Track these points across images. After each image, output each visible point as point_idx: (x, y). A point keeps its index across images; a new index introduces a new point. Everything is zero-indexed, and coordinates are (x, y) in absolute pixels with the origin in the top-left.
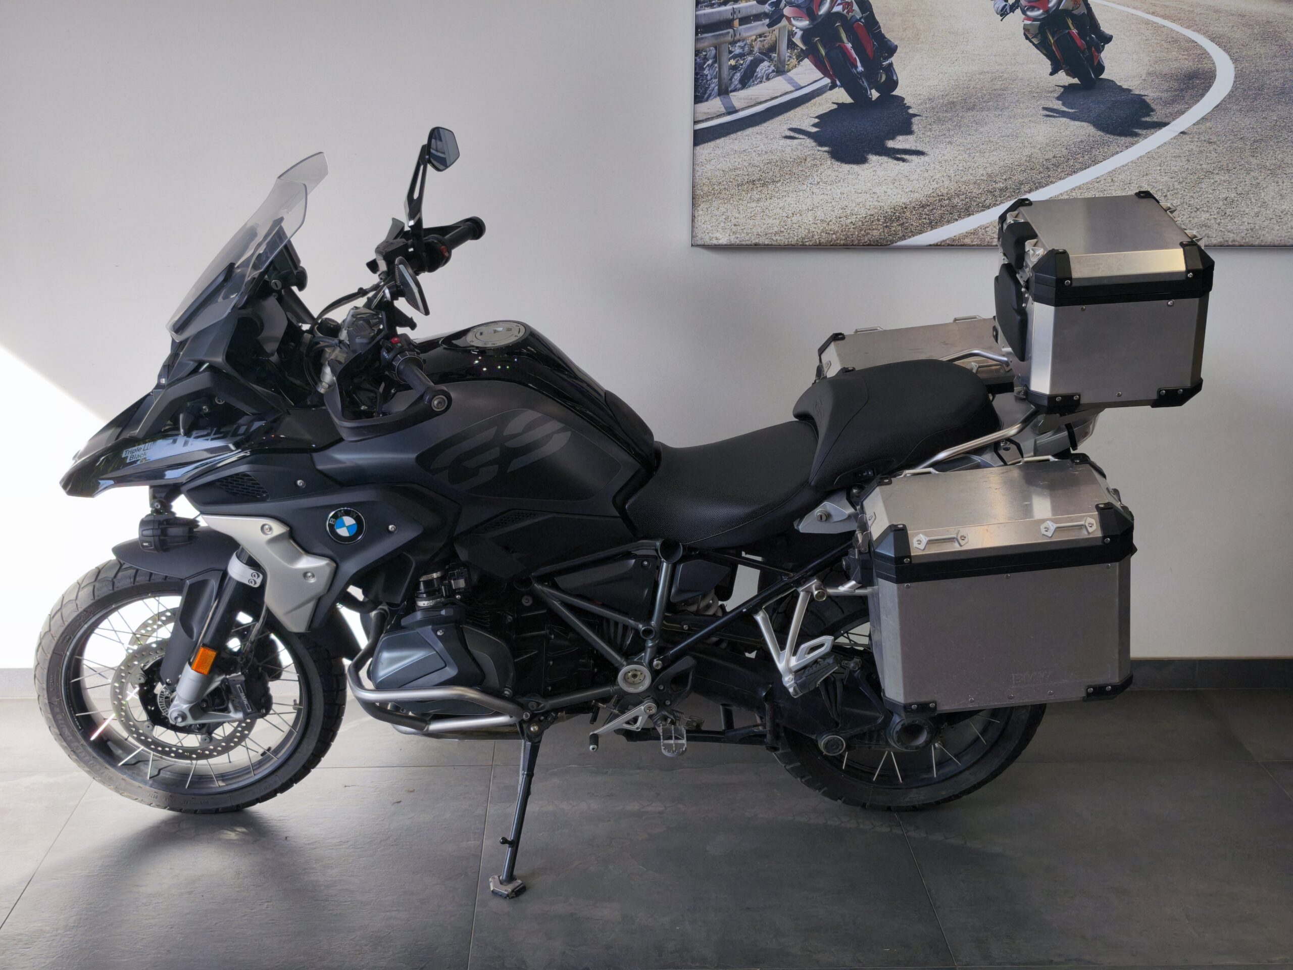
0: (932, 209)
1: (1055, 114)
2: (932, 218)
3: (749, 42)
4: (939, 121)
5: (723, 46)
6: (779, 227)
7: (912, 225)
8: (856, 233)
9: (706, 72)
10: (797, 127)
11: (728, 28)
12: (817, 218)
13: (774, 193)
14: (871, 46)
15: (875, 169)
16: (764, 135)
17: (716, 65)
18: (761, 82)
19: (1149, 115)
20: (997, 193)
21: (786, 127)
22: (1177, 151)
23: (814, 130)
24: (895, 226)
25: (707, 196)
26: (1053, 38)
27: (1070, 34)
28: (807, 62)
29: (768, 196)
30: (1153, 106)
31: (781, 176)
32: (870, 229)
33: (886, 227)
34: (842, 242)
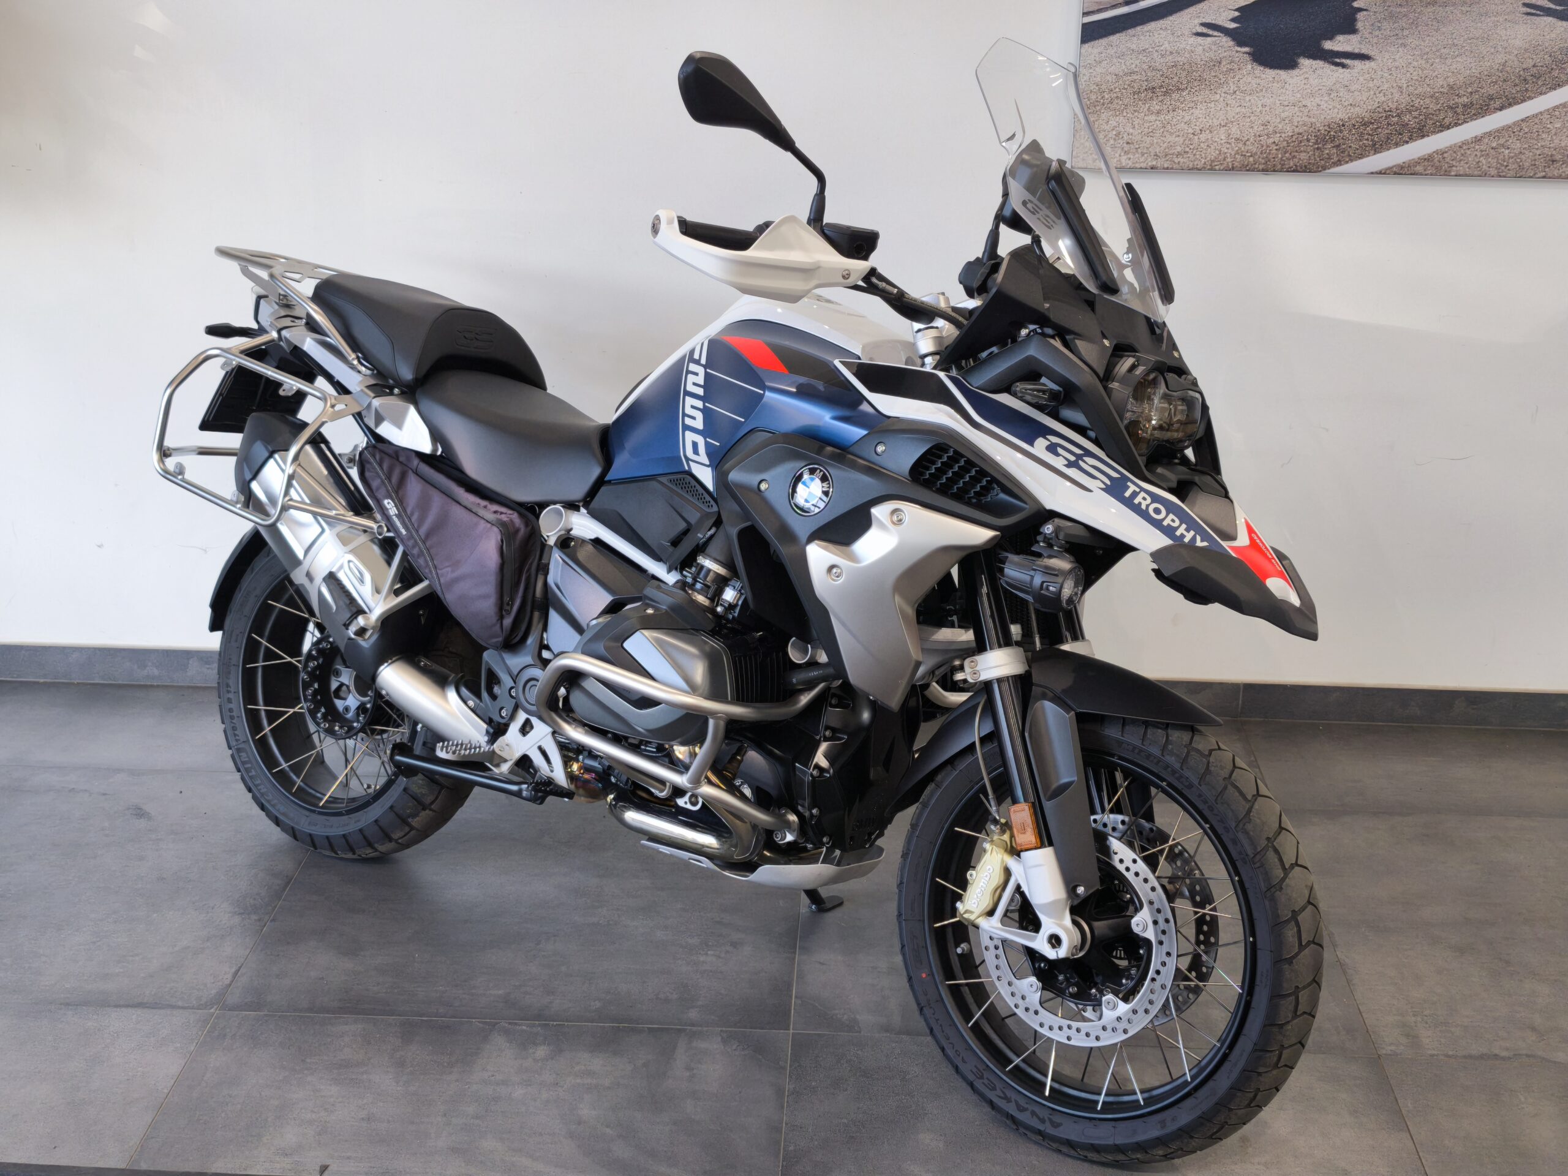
0: (1377, 128)
1: (1538, 12)
2: (1375, 139)
4: (1392, 16)
6: (1183, 146)
7: (1350, 147)
8: (1280, 156)
10: (1210, 21)
12: (1231, 136)
13: (1179, 104)
15: (1307, 76)
16: (1169, 32)
20: (1459, 110)
21: (1197, 21)
23: (1233, 25)
24: (1329, 149)
25: (1095, 106)
29: (1170, 107)
31: (1188, 82)
32: (1297, 151)
33: (1318, 149)
34: (1261, 167)
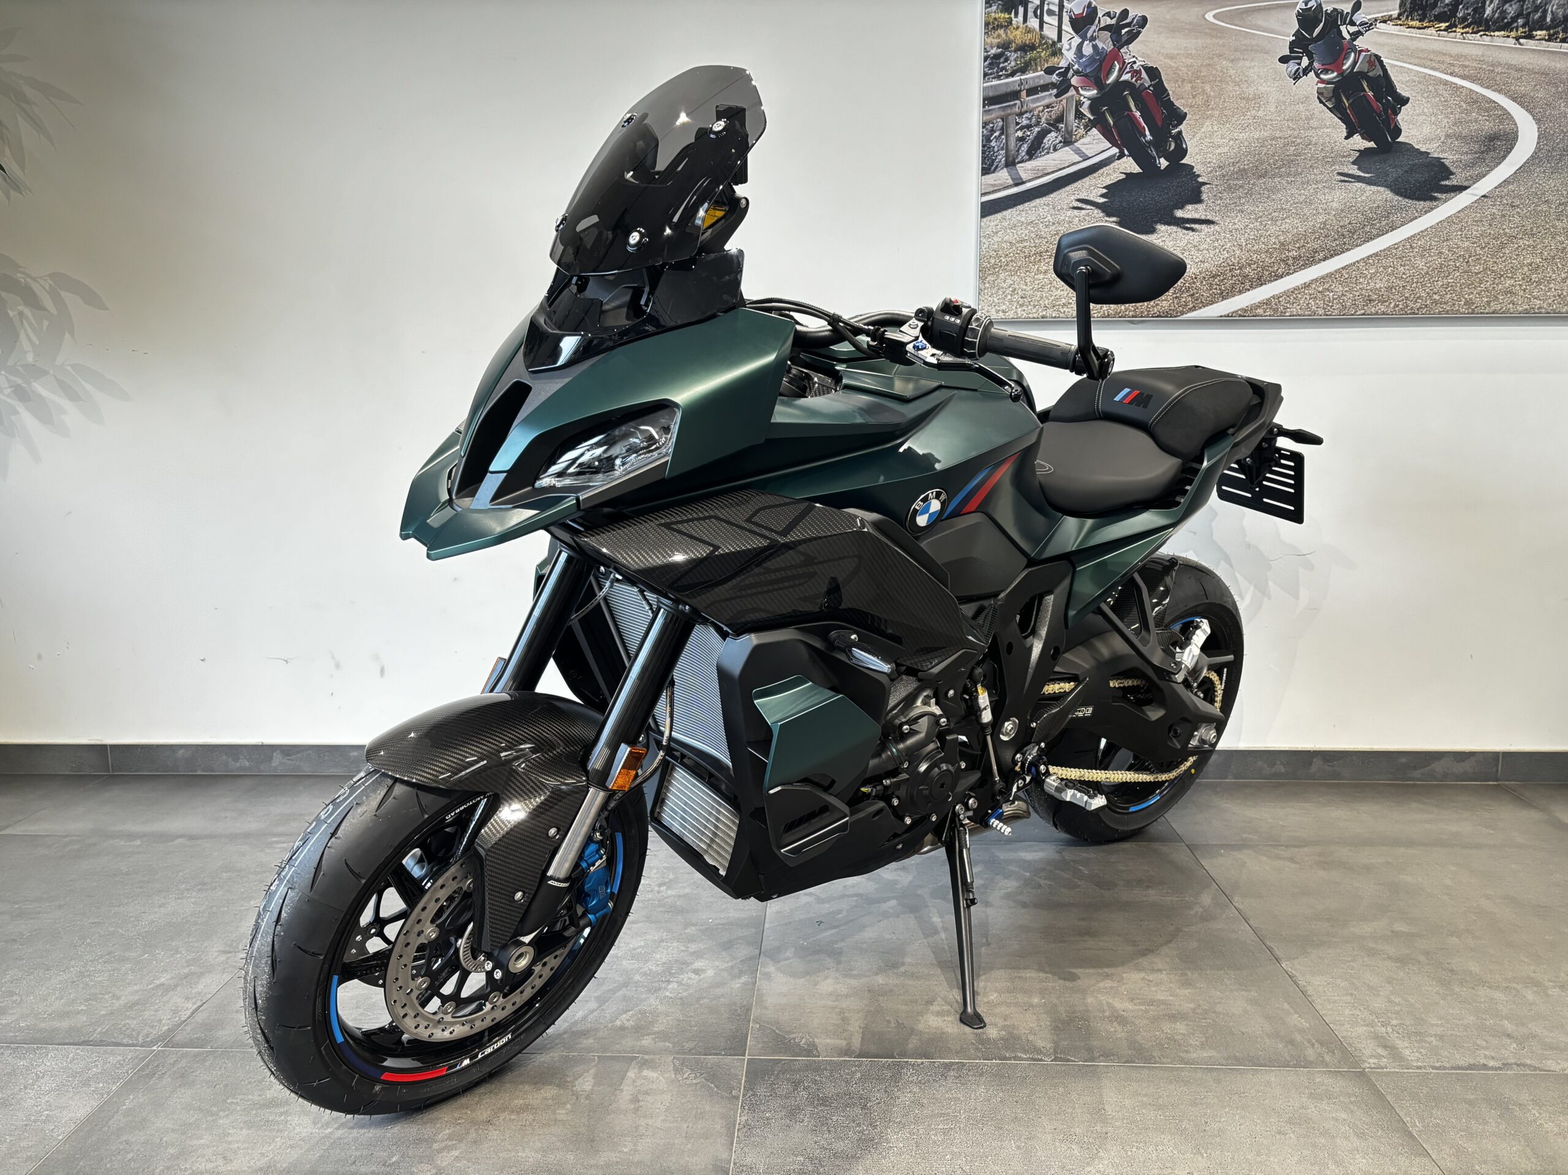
0: (1224, 279)
1: (1351, 180)
2: (1223, 288)
3: (1036, 113)
4: (1230, 189)
5: (1010, 118)
6: (1067, 298)
7: (1203, 295)
9: (993, 144)
10: (1084, 198)
11: (1014, 100)
14: (1160, 114)
15: (1164, 239)
16: (1050, 207)
17: (1003, 137)
18: (1048, 153)
19: (1448, 178)
20: (1290, 262)
21: (1073, 198)
22: (1478, 215)
23: (1102, 200)
24: (1185, 297)
25: (994, 269)
26: (1348, 100)
27: (1366, 97)
28: (1094, 131)
30: (1452, 169)
34: (1131, 314)
